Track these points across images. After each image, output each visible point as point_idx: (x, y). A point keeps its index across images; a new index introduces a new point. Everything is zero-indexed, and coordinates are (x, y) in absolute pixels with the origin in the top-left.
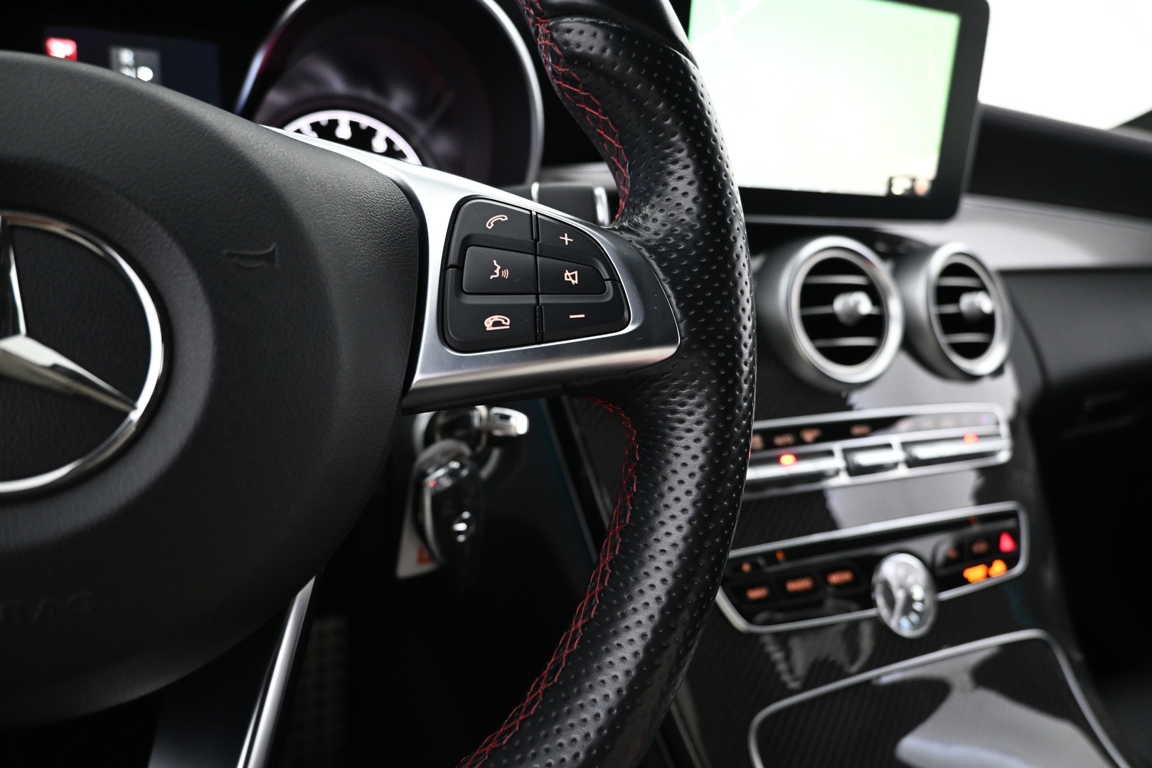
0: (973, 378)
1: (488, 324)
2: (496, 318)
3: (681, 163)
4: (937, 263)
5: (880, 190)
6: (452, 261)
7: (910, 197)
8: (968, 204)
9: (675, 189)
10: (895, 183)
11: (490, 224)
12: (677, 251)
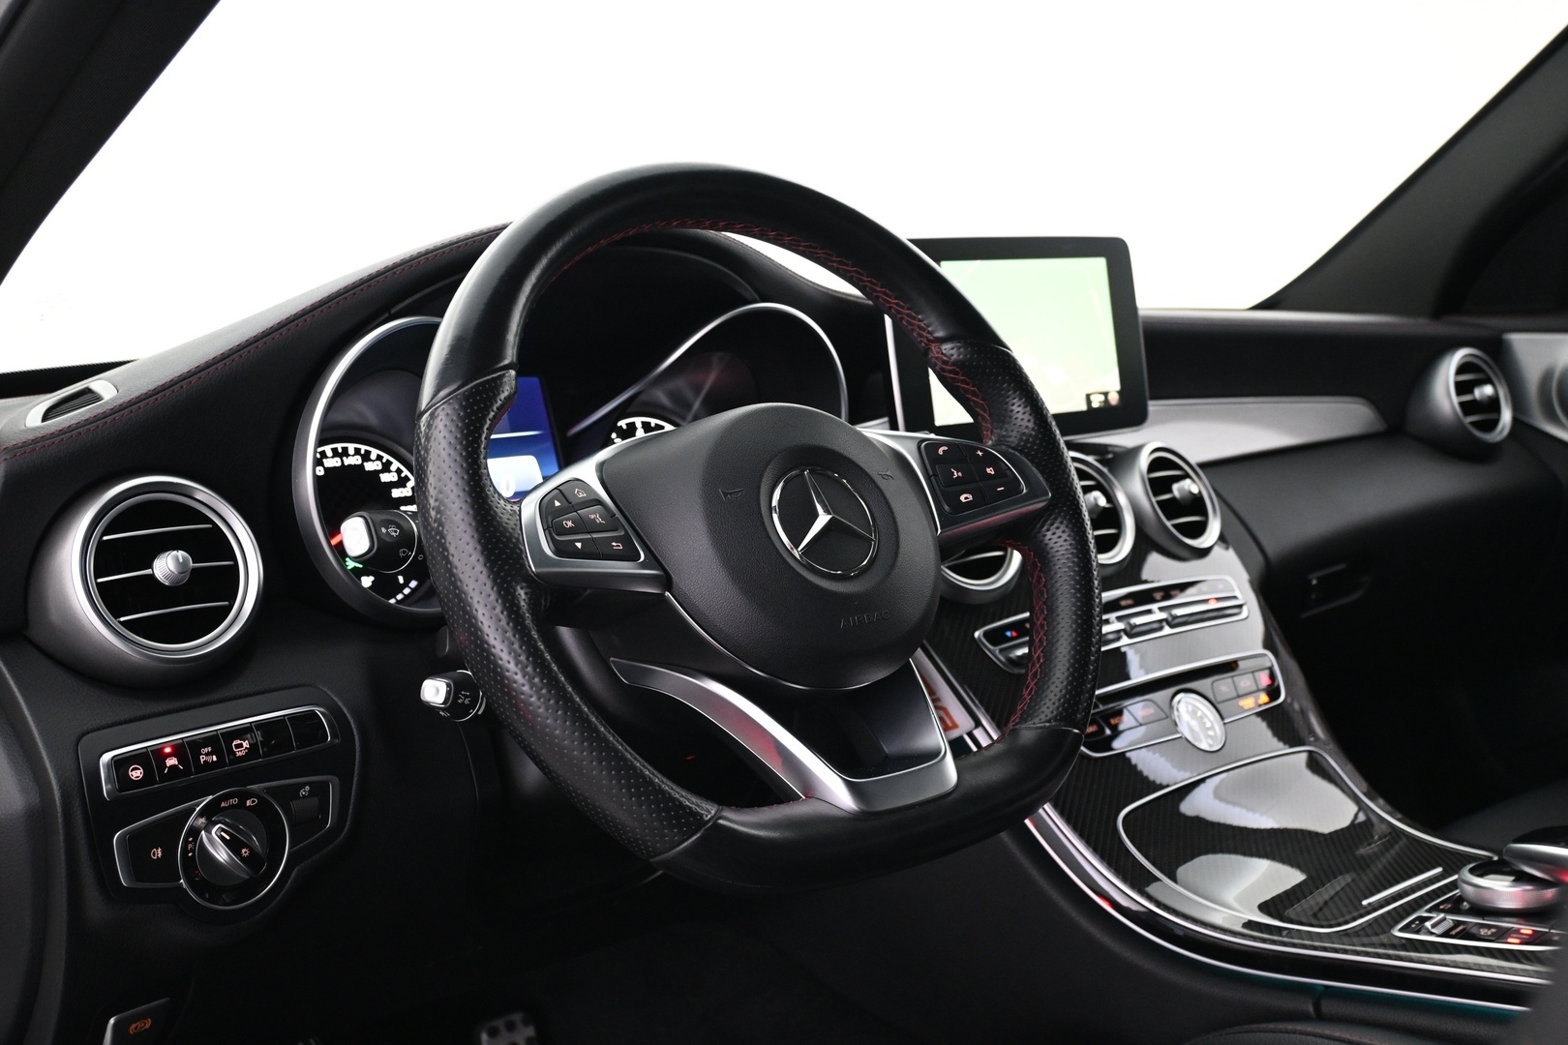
0: (1203, 553)
1: (962, 498)
2: (965, 496)
3: (1016, 405)
4: (1144, 460)
5: (1083, 407)
6: (931, 473)
7: (1106, 406)
8: (1154, 407)
9: (1016, 418)
10: (1092, 398)
11: (941, 452)
12: (1034, 450)
